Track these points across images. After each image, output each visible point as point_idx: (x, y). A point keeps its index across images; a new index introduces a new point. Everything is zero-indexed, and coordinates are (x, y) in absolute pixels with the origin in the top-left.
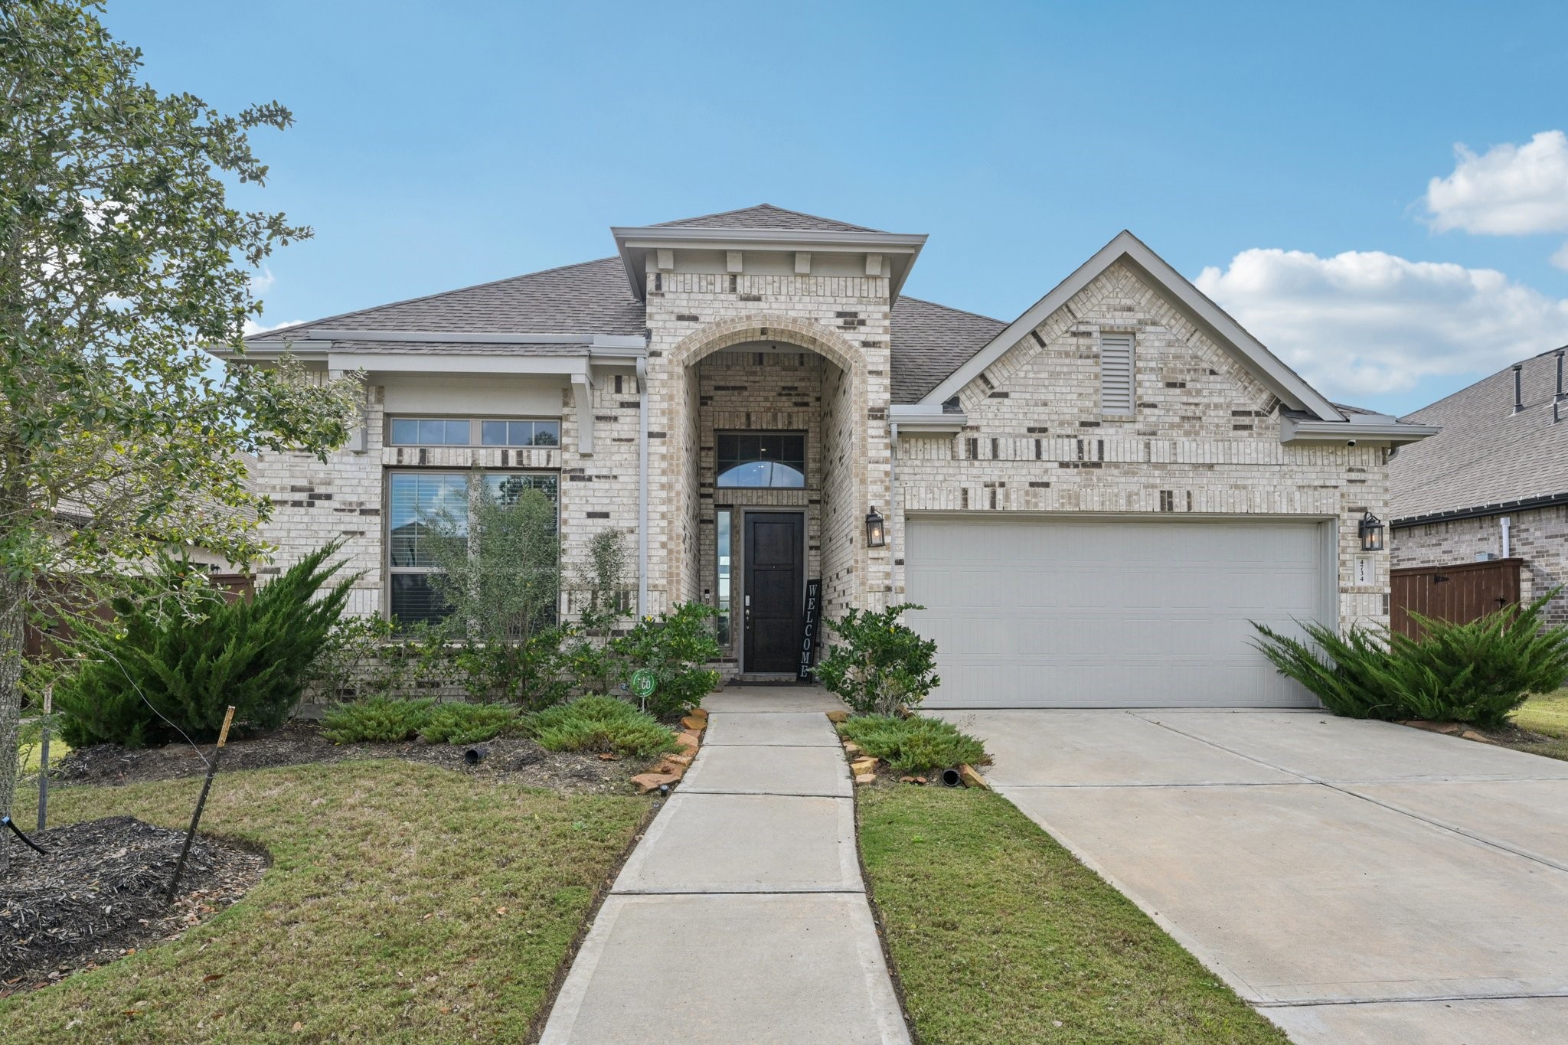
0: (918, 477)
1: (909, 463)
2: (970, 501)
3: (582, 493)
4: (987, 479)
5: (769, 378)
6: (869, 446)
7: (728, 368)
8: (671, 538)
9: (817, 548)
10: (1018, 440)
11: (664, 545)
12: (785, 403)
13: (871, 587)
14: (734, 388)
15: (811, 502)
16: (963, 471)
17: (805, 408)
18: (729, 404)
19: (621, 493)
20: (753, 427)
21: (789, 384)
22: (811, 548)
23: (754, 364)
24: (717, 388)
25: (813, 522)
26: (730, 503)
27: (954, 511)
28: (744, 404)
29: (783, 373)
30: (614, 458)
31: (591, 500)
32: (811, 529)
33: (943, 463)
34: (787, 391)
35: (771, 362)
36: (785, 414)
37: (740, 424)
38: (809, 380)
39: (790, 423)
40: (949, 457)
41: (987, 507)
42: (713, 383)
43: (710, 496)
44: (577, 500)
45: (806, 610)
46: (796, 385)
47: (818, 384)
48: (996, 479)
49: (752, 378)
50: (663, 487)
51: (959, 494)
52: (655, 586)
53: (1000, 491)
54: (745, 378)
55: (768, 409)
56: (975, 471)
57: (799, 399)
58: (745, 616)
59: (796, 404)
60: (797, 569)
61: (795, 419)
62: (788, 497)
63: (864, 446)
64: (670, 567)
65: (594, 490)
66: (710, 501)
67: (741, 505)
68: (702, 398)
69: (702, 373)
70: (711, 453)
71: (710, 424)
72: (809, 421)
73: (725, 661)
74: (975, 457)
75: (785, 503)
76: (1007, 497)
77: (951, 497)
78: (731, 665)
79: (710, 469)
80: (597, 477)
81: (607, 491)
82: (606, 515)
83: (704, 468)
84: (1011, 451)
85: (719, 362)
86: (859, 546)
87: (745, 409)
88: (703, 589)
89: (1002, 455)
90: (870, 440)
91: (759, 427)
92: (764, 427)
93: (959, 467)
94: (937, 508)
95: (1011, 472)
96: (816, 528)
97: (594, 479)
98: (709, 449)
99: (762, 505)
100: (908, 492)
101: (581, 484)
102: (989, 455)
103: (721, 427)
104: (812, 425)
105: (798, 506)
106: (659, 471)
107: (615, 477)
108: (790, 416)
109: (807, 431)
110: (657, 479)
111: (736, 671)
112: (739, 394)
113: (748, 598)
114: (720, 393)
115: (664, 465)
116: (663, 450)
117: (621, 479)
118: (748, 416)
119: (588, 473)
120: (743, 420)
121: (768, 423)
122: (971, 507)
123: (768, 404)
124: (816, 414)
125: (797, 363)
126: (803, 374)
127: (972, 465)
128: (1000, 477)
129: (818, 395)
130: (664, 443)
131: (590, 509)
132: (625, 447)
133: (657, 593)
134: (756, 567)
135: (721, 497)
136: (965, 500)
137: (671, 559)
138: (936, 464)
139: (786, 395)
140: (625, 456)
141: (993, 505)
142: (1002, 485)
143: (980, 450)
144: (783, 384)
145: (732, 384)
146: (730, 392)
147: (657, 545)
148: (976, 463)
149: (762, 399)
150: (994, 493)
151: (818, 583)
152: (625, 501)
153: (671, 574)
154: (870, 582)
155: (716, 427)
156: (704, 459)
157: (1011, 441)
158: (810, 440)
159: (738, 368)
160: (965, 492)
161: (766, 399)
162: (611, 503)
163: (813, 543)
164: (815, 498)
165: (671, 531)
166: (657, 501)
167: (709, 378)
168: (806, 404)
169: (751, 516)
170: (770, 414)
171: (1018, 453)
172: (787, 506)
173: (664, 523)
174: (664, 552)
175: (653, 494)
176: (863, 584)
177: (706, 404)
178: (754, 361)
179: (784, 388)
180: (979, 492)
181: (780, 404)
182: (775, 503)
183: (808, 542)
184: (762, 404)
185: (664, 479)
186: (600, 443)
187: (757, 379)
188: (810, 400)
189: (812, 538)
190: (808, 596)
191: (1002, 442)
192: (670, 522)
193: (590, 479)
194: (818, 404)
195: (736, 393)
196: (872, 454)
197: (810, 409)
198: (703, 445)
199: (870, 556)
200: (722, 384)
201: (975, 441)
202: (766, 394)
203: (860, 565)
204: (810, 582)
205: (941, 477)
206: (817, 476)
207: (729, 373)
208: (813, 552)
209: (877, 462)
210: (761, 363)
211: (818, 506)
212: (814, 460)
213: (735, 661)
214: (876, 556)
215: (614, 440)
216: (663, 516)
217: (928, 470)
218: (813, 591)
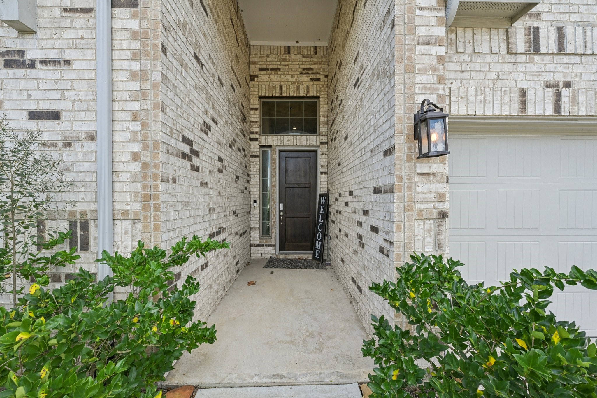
0: (466, 75)
1: (455, 57)
2: (529, 105)
3: (22, 84)
4: (549, 78)
5: (294, 63)
6: (417, 21)
7: (268, 56)
8: (145, 147)
9: (325, 173)
10: (588, 29)
11: (136, 157)
12: (305, 79)
13: (420, 213)
14: (272, 69)
15: (322, 143)
16: (521, 67)
17: (317, 82)
18: (268, 80)
19: (76, 85)
20: (284, 95)
21: (307, 67)
22: (322, 173)
23: (285, 54)
24: (261, 70)
25: (323, 156)
26: (269, 144)
27: (511, 117)
28: (278, 80)
29: (304, 59)
30: (65, 36)
31: (35, 94)
32: (322, 161)
33: (495, 58)
34: (306, 71)
35: (296, 52)
36: (305, 86)
37: (276, 92)
38: (320, 64)
39: (308, 92)
40: (504, 51)
41: (550, 111)
42: (258, 66)
43: (256, 140)
44: (15, 95)
45: (319, 213)
46: (312, 67)
47: (326, 66)
48: (560, 77)
49: (283, 63)
50: (134, 76)
51: (516, 97)
52: (125, 213)
53: (565, 93)
54: (279, 63)
55: (294, 83)
56: (534, 68)
57: (314, 77)
58: (280, 216)
59: (312, 80)
60: (312, 186)
61: (311, 89)
62: (307, 140)
63: (411, 20)
64: (144, 187)
65: (38, 80)
66: (257, 143)
67: (277, 146)
68: (251, 76)
69: (251, 60)
70: (257, 112)
71: (256, 93)
72: (320, 91)
73: (267, 246)
74: (536, 50)
75: (305, 144)
76: (574, 99)
77: (506, 99)
78: (271, 248)
79: (256, 122)
80: (43, 62)
81: (56, 81)
82: (55, 116)
83: (253, 122)
84: (580, 43)
85: (262, 53)
86: (404, 157)
87: (279, 83)
88: (252, 200)
89: (569, 48)
90: (418, 12)
91: (288, 95)
92: (291, 95)
93: (516, 63)
94: (489, 112)
95: (579, 69)
96: (325, 160)
97: (38, 65)
98: (256, 109)
99: (290, 146)
100: (454, 93)
101: (20, 72)
102: (554, 48)
103: (263, 95)
104: (322, 93)
105: (313, 146)
106: (129, 54)
107: (68, 62)
108: (308, 87)
109: (318, 97)
110: (126, 65)
111: (274, 252)
112: (275, 73)
113: (282, 205)
114: (262, 72)
115: (136, 45)
116: (134, 24)
117: (76, 65)
118: (281, 87)
119: (29, 56)
120: (278, 90)
121: (294, 92)
122: (530, 112)
123: (294, 80)
124: (325, 86)
125: (312, 53)
126: (316, 60)
127: (533, 62)
128: (565, 74)
129: (326, 73)
130: (134, 16)
131: (33, 107)
132: (80, 21)
133: (127, 222)
134: (287, 186)
135: (264, 140)
136: (524, 103)
137: (145, 177)
138: (488, 59)
139: (305, 74)
140: (81, 33)
141: (557, 109)
142: (567, 85)
143: (542, 42)
144: (303, 67)
145: (271, 67)
146: (268, 72)
147: (128, 157)
148: (537, 58)
149: (290, 76)
150: (558, 95)
151: (327, 196)
152: (82, 95)
153: (146, 197)
154: (418, 206)
155: (260, 95)
156: (252, 116)
157: (580, 30)
158: (321, 103)
159: (274, 56)
160: (523, 93)
161: (293, 77)
162: (63, 99)
163: (323, 170)
164: (324, 140)
165: (145, 136)
166: (126, 96)
167: (255, 63)
168: (318, 80)
169: (284, 153)
170: (295, 86)
171: (589, 45)
172: (306, 146)
173: (136, 126)
174: (136, 167)
175: (120, 86)
176: (408, 208)
177: (254, 80)
178: (285, 51)
179: (304, 69)
180: (540, 93)
181: (301, 80)
182: (298, 144)
183: (319, 170)
184: (290, 80)
185: (136, 66)
186: (46, 14)
187: (287, 63)
188: (321, 77)
189: (322, 166)
190: (320, 204)
191: (569, 31)
192: (144, 125)
193: (32, 65)
194: (326, 79)
195: (273, 72)
196: (421, 31)
197: (321, 83)
198: (252, 107)
199: (418, 170)
200: (264, 66)
201: (536, 30)
202: (292, 73)
203: (405, 182)
204: (321, 195)
205: (493, 76)
206: (326, 126)
207: (268, 59)
208: (323, 176)
209: (428, 44)
210: (289, 53)
211: (326, 146)
212: (324, 116)
213: (273, 245)
214: (426, 170)
215: (65, 10)
216: (135, 116)
217: (478, 67)
218: (323, 201)
